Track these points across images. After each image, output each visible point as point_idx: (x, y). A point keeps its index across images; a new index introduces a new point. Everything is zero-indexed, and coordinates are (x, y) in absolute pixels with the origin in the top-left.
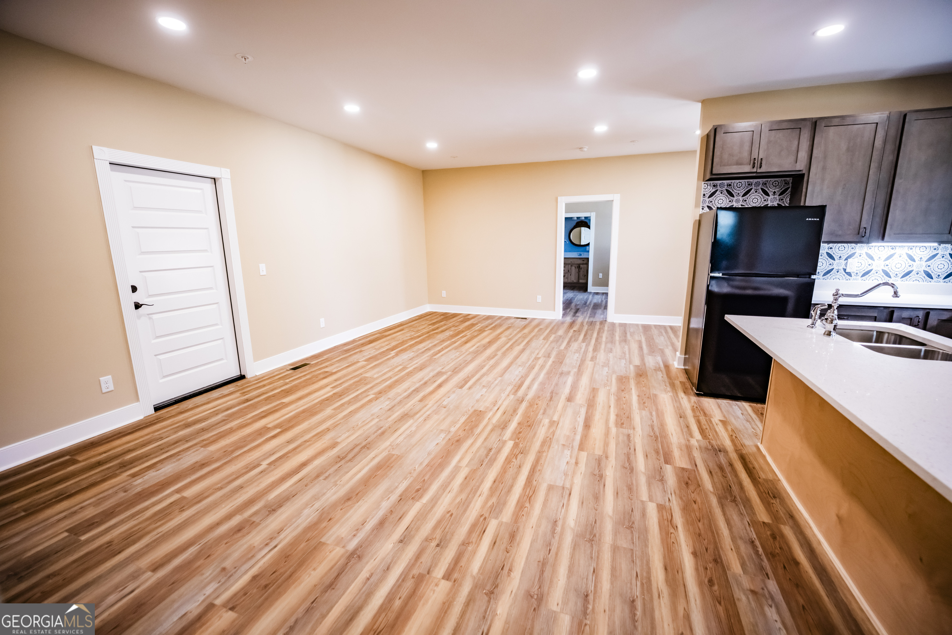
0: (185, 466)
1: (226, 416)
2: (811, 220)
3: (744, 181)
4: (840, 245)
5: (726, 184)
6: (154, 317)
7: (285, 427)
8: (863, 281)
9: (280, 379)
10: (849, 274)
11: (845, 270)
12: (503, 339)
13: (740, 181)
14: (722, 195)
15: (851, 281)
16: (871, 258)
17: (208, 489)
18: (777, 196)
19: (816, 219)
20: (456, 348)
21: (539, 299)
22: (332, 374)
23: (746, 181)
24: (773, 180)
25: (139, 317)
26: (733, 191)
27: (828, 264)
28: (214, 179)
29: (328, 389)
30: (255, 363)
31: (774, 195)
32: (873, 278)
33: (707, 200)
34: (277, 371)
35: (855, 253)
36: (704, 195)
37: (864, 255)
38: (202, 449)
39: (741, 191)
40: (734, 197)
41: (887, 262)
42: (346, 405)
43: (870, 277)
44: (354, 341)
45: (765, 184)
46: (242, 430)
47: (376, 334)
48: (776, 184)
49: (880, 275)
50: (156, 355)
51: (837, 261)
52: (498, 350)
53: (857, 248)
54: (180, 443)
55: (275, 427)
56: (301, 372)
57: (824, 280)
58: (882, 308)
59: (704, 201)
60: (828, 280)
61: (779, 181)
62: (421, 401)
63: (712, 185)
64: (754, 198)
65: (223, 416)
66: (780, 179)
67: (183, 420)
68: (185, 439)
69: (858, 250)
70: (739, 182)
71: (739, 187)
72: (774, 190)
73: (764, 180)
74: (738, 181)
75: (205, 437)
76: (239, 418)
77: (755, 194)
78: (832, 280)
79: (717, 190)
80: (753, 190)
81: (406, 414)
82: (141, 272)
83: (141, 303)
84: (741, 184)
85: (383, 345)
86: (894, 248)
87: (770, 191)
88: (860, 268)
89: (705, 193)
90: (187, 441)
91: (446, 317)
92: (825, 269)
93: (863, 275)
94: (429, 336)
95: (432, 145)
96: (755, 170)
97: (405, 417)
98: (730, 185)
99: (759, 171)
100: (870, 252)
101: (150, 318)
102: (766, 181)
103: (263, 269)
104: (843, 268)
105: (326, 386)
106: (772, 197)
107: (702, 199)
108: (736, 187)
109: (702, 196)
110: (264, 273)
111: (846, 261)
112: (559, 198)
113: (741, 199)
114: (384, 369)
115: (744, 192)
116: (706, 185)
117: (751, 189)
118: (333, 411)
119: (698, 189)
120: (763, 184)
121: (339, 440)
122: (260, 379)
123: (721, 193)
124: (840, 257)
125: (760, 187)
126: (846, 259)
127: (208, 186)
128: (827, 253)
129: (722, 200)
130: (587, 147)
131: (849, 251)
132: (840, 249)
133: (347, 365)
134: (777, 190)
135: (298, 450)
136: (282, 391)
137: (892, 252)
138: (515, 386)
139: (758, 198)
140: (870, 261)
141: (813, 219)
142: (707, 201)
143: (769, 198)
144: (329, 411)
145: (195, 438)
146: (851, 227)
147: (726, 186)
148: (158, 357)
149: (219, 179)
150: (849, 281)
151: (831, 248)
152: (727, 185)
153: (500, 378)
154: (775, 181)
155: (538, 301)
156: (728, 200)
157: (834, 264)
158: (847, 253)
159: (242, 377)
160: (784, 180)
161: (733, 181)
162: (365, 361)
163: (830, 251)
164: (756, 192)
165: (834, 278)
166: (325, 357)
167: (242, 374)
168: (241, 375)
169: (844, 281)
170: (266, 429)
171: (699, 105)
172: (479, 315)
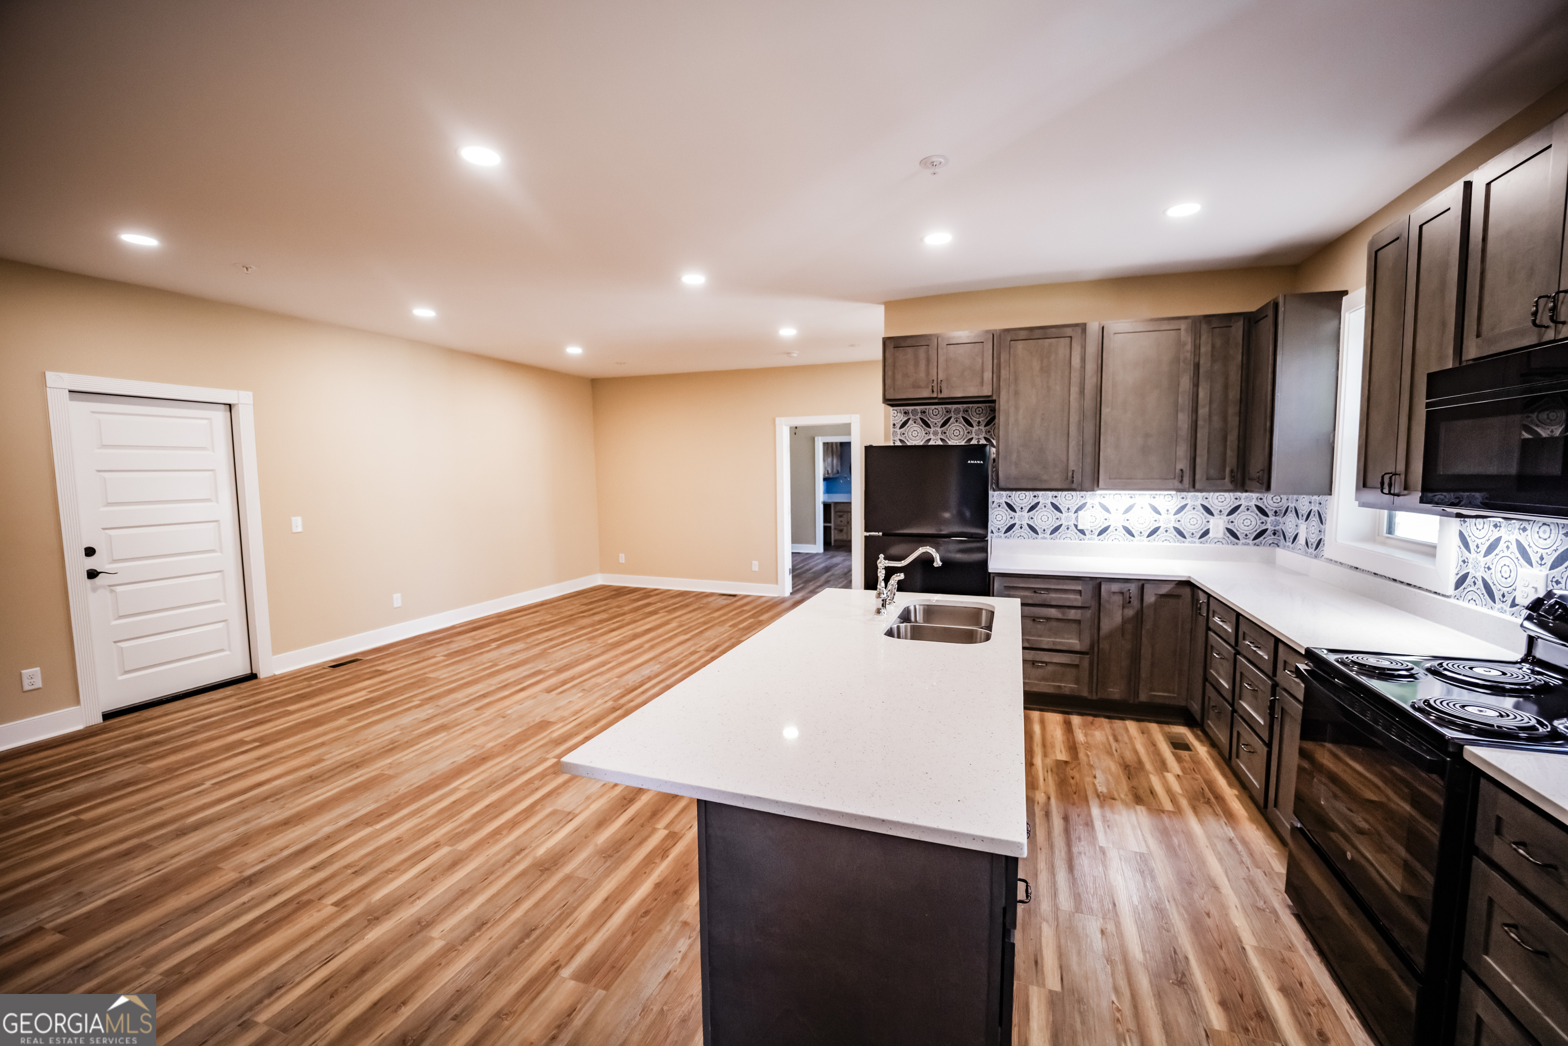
0: (102, 786)
1: (197, 727)
2: (978, 463)
3: (940, 406)
4: (1066, 493)
5: (919, 411)
6: (119, 589)
7: (264, 741)
8: (1100, 542)
9: (305, 679)
10: (1082, 532)
11: (1076, 526)
12: (674, 624)
13: (936, 407)
14: (916, 425)
15: (1086, 541)
16: (1107, 510)
17: (117, 810)
18: (982, 427)
19: (979, 462)
20: (589, 639)
21: (755, 566)
22: (385, 673)
23: (943, 406)
24: (976, 405)
25: (94, 590)
26: (929, 420)
27: (1054, 518)
28: (230, 405)
29: (364, 693)
30: (275, 657)
31: (979, 426)
32: (1113, 538)
33: (899, 431)
34: (306, 670)
35: (1086, 503)
36: (894, 425)
37: (1097, 506)
38: (141, 765)
39: (939, 420)
40: (930, 427)
41: (1127, 516)
42: (370, 715)
43: (1109, 535)
44: (453, 627)
45: (967, 411)
46: (207, 744)
47: (492, 618)
48: (979, 411)
49: (1120, 534)
50: (115, 642)
51: (1065, 514)
52: (647, 642)
53: (1087, 496)
54: (115, 759)
55: (254, 741)
56: (342, 671)
57: (1052, 540)
58: (1088, 579)
59: (895, 433)
60: (1057, 541)
61: (983, 408)
62: (477, 709)
63: (902, 412)
64: (954, 429)
65: (194, 727)
66: (984, 405)
67: (137, 731)
68: (124, 754)
69: (1089, 499)
70: (935, 409)
71: (936, 414)
72: (978, 420)
73: (965, 406)
74: (933, 407)
75: (151, 752)
76: (216, 728)
77: (956, 424)
78: (1062, 541)
79: (909, 419)
80: (952, 419)
81: (445, 726)
82: (104, 529)
83: (99, 571)
84: (937, 411)
85: (489, 634)
86: (1133, 496)
87: (974, 420)
88: (1095, 523)
89: (895, 422)
90: (126, 757)
91: (620, 592)
92: (1051, 525)
93: (1100, 534)
94: (570, 620)
95: (574, 350)
96: (935, 395)
97: (443, 728)
98: (924, 412)
99: (940, 396)
100: (1103, 501)
101: (112, 591)
102: (967, 407)
103: (297, 524)
104: (1074, 525)
105: (364, 689)
106: (977, 428)
107: (892, 430)
108: (932, 415)
109: (892, 426)
110: (300, 529)
111: (1076, 514)
112: (778, 420)
113: (939, 430)
114: (463, 667)
115: (943, 421)
116: (896, 412)
117: (950, 418)
118: (347, 721)
119: (886, 417)
120: (964, 411)
121: (325, 757)
122: (276, 680)
123: (915, 422)
124: (1068, 509)
125: (961, 415)
126: (1076, 512)
127: (221, 415)
128: (1052, 503)
129: (916, 432)
130: (797, 352)
131: (1078, 500)
132: (1067, 498)
133: (416, 661)
134: (982, 419)
135: (263, 768)
136: (298, 695)
137: (1131, 502)
138: (626, 690)
139: (960, 430)
140: (1106, 515)
141: (976, 462)
142: (899, 433)
143: (974, 430)
144: (342, 721)
145: (137, 754)
146: (1057, 470)
147: (919, 414)
148: (120, 644)
149: (234, 405)
150: (1082, 541)
151: (1056, 497)
152: (921, 412)
153: (616, 679)
154: (978, 407)
155: (753, 569)
156: (924, 433)
157: (1063, 518)
158: (1076, 503)
159: (253, 676)
160: (989, 407)
161: (928, 407)
162: (445, 656)
163: (1054, 501)
164: (957, 421)
165: (1064, 537)
166: (392, 650)
167: (254, 672)
168: (252, 673)
169: (1078, 541)
170: (242, 742)
171: (881, 309)
172: (670, 590)
